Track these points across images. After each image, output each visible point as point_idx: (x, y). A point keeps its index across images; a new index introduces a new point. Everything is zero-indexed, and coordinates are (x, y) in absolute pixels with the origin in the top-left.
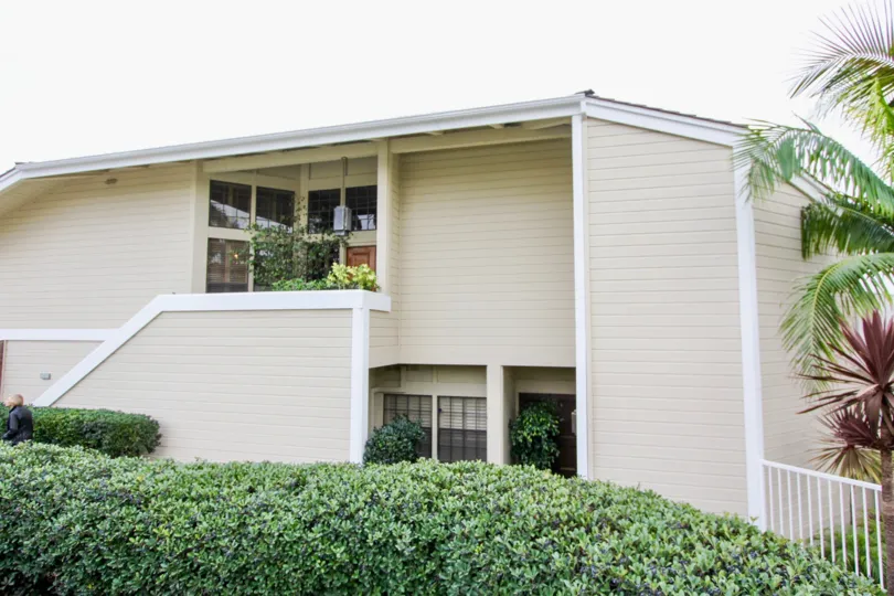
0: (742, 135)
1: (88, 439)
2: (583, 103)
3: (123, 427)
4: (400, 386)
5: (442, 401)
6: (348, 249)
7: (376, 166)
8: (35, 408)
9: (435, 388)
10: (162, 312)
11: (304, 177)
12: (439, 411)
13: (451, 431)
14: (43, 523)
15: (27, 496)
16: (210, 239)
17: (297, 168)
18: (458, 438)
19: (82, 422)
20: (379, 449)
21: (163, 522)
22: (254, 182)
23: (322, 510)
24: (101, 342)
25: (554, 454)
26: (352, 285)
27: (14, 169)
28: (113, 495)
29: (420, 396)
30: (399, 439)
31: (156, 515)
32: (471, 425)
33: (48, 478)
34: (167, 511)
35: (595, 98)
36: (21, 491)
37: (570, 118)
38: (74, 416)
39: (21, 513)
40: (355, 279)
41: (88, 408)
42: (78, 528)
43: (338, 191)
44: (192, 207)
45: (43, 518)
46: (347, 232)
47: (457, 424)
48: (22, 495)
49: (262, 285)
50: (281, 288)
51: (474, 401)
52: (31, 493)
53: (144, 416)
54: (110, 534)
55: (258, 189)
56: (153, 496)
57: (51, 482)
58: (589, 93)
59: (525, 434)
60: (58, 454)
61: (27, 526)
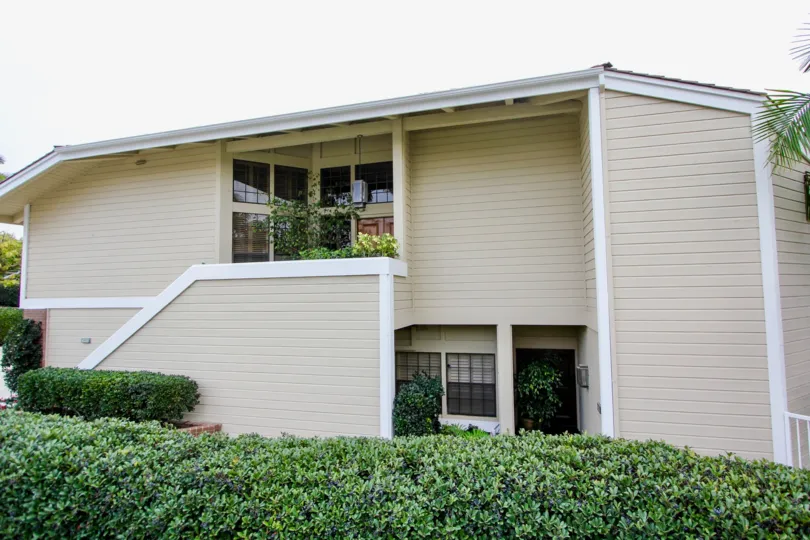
0: (759, 102)
1: (134, 400)
2: (602, 76)
3: (165, 388)
4: (411, 345)
5: (449, 357)
6: (358, 220)
7: (391, 144)
8: (81, 371)
9: (444, 346)
10: (196, 281)
11: (316, 156)
12: (448, 366)
13: (459, 385)
14: (136, 514)
15: (116, 483)
16: (234, 213)
17: (310, 147)
18: (466, 391)
19: (127, 384)
20: (408, 405)
21: (272, 513)
22: (272, 161)
23: (453, 498)
24: (141, 308)
25: (557, 405)
26: (377, 253)
27: (53, 152)
28: (210, 481)
29: (429, 353)
30: (426, 395)
31: (262, 504)
32: (477, 379)
33: (135, 461)
34: (276, 500)
35: (613, 71)
36: (110, 478)
37: (587, 91)
38: (119, 379)
39: (112, 503)
40: (379, 248)
41: (131, 370)
42: (178, 521)
43: (348, 168)
44: (218, 184)
45: (135, 508)
46: (365, 204)
47: (465, 378)
48: (109, 481)
49: (283, 254)
50: (308, 257)
51: (480, 357)
52: (120, 480)
53: (183, 376)
54: (215, 528)
55: (276, 167)
56: (253, 481)
57: (138, 466)
58: (607, 66)
59: (532, 387)
60: (138, 432)
61: (118, 517)
